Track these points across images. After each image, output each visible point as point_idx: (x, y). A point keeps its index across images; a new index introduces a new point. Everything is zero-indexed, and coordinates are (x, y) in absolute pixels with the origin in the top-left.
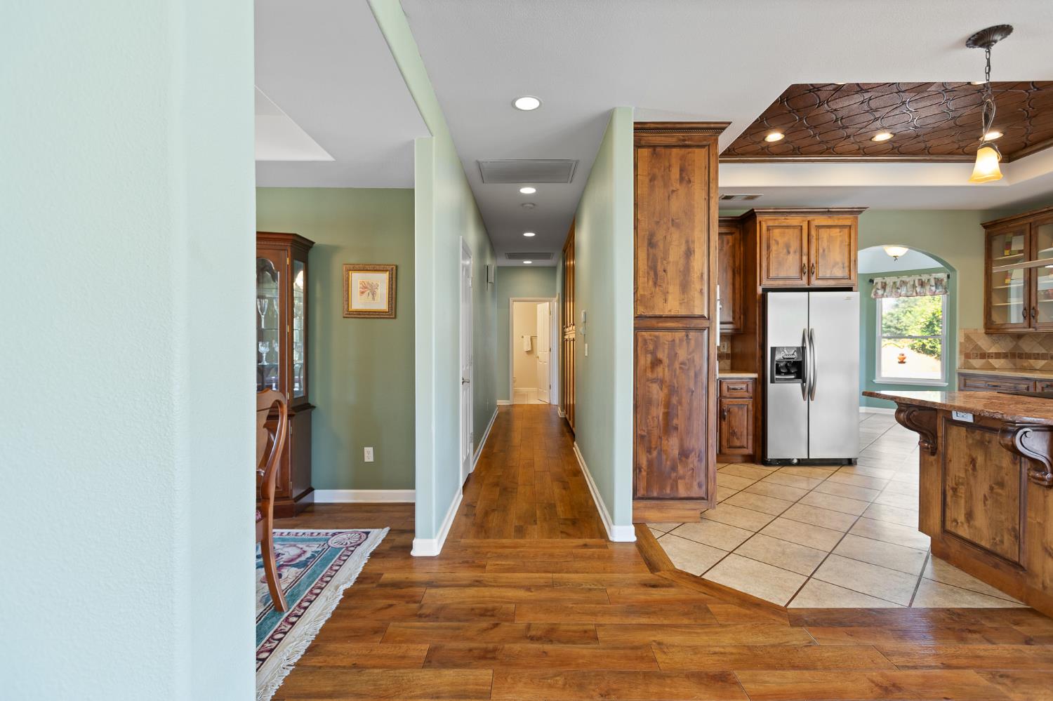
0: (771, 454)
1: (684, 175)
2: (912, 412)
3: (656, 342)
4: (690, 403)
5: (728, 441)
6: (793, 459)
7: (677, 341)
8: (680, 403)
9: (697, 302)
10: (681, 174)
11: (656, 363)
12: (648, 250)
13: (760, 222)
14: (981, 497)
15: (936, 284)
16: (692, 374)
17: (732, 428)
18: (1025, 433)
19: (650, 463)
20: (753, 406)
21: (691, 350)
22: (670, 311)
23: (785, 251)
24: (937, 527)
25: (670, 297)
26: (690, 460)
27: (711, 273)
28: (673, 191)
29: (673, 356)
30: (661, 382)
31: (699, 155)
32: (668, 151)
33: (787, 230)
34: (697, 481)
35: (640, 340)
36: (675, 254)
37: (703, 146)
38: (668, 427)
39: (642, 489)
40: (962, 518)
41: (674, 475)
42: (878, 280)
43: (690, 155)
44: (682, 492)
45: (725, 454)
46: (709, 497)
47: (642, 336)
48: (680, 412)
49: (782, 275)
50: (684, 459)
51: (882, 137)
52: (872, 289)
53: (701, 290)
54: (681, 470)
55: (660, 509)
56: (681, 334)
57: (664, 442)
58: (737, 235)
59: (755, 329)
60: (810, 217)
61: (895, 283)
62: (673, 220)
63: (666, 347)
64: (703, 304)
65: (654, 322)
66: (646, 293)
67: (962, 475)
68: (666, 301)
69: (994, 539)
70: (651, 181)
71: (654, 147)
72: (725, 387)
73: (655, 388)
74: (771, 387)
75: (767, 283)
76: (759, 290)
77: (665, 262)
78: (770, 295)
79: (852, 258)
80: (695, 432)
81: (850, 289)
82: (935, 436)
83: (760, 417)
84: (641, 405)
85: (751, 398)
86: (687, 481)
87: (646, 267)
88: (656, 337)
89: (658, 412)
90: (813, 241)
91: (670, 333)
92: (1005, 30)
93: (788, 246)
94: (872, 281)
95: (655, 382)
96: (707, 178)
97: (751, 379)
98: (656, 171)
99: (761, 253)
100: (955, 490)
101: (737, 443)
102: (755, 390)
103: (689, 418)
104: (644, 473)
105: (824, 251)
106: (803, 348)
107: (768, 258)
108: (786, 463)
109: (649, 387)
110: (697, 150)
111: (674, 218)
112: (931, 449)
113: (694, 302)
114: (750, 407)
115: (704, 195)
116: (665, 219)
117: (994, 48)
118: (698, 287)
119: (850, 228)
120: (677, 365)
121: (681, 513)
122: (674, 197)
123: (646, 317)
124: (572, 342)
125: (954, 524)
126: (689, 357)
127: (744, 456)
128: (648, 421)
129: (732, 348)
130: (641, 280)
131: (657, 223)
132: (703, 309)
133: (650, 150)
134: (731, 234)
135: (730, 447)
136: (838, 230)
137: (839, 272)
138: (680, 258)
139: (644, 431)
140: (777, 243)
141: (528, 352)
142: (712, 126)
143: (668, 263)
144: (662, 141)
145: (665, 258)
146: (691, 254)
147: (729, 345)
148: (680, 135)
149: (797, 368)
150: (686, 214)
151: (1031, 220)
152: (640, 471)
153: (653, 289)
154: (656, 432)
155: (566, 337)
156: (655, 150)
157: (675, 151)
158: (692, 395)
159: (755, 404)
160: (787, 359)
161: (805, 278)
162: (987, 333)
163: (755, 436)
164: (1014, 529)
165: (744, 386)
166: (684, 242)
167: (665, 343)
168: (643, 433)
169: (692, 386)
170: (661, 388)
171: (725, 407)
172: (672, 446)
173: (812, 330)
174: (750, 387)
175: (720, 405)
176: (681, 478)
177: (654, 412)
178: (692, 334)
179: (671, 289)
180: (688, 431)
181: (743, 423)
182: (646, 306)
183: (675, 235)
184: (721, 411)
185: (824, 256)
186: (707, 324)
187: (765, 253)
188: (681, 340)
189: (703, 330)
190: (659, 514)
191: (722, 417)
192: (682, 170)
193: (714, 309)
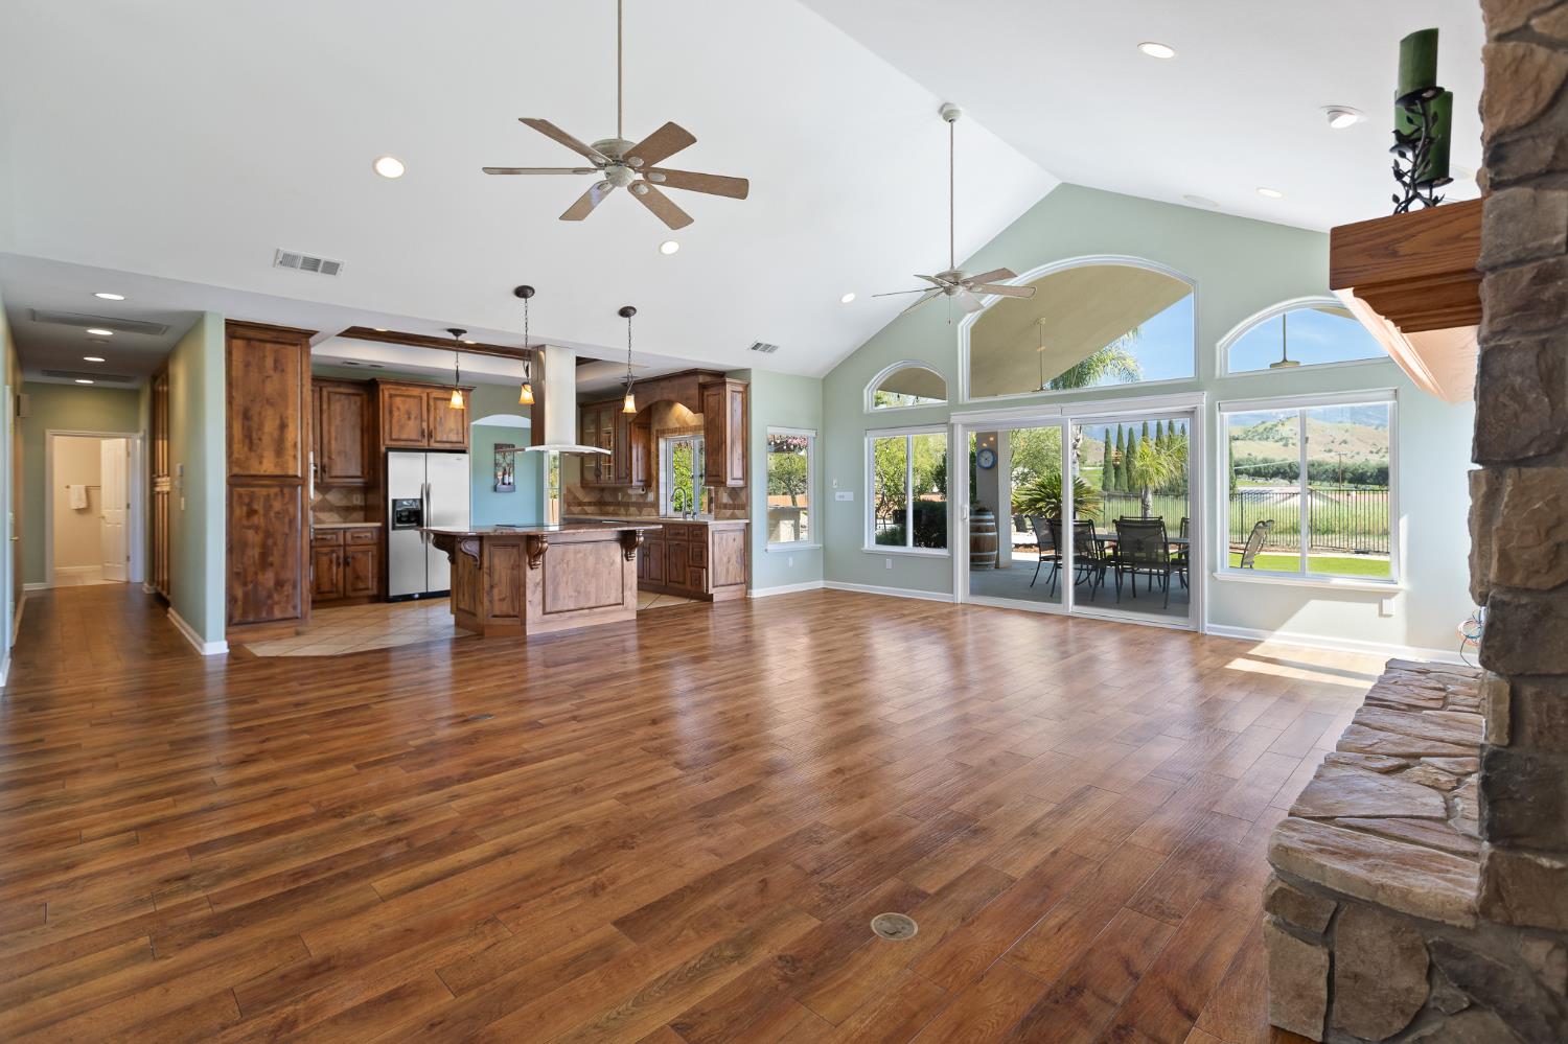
0: (393, 592)
1: (278, 365)
3: (252, 497)
4: (285, 544)
5: (352, 585)
6: (414, 595)
7: (272, 496)
8: (275, 544)
9: (291, 463)
10: (275, 364)
11: (252, 512)
12: (243, 421)
13: (383, 390)
16: (287, 520)
17: (357, 573)
19: (246, 594)
20: (377, 551)
21: (285, 502)
22: (265, 471)
23: (406, 416)
24: (455, 608)
25: (265, 461)
26: (285, 588)
27: (304, 443)
28: (267, 376)
29: (268, 508)
30: (257, 528)
31: (292, 352)
32: (262, 344)
33: (408, 399)
34: (292, 604)
35: (235, 494)
36: (270, 426)
37: (296, 345)
38: (264, 562)
39: (237, 617)
41: (270, 602)
43: (285, 349)
44: (278, 614)
45: (350, 597)
46: (303, 616)
47: (237, 491)
48: (275, 552)
49: (404, 437)
50: (279, 588)
53: (295, 457)
54: (276, 597)
55: (256, 630)
56: (276, 490)
57: (260, 577)
58: (365, 396)
59: (379, 483)
60: (429, 390)
62: (267, 400)
63: (262, 500)
64: (297, 466)
65: (249, 480)
66: (242, 457)
68: (261, 463)
70: (245, 367)
71: (249, 339)
72: (349, 536)
73: (250, 534)
74: (392, 533)
75: (389, 443)
76: (383, 449)
77: (260, 432)
78: (391, 454)
79: (466, 427)
80: (289, 566)
81: (464, 452)
84: (234, 548)
85: (375, 544)
86: (282, 604)
88: (253, 492)
89: (255, 553)
90: (432, 409)
91: (265, 489)
92: (465, 332)
93: (409, 414)
95: (251, 528)
96: (300, 370)
97: (375, 527)
98: (251, 359)
99: (383, 415)
101: (361, 586)
102: (380, 538)
103: (284, 555)
104: (240, 603)
105: (441, 418)
106: (421, 500)
107: (391, 422)
108: (409, 598)
109: (245, 533)
110: (290, 348)
111: (269, 398)
112: (453, 560)
113: (289, 465)
114: (375, 552)
116: (260, 398)
118: (291, 452)
120: (272, 514)
121: (277, 632)
122: (268, 381)
123: (241, 476)
124: (166, 496)
126: (284, 508)
127: (370, 597)
128: (244, 560)
130: (236, 447)
131: (252, 400)
132: (296, 470)
133: (245, 342)
134: (358, 395)
135: (355, 590)
137: (454, 438)
138: (274, 430)
140: (398, 409)
141: (79, 511)
143: (263, 433)
144: (255, 337)
145: (260, 428)
146: (285, 427)
147: (362, 497)
148: (275, 334)
149: (415, 517)
153: (248, 454)
154: (251, 570)
155: (158, 489)
156: (249, 342)
157: (269, 345)
158: (287, 537)
159: (379, 550)
160: (407, 509)
161: (425, 441)
162: (582, 487)
163: (380, 577)
165: (368, 534)
166: (278, 417)
167: (260, 497)
168: (238, 570)
169: (287, 531)
170: (256, 533)
171: (349, 554)
172: (268, 579)
173: (430, 485)
174: (374, 534)
175: (345, 552)
176: (276, 603)
177: (250, 552)
178: (286, 490)
179: (266, 454)
180: (283, 566)
181: (368, 566)
182: (240, 466)
183: (269, 412)
184: (346, 558)
185: (441, 423)
186: (300, 482)
187: (387, 416)
188: (276, 495)
189: (296, 487)
190: (255, 636)
191: (346, 563)
192: (276, 361)
193: (308, 470)
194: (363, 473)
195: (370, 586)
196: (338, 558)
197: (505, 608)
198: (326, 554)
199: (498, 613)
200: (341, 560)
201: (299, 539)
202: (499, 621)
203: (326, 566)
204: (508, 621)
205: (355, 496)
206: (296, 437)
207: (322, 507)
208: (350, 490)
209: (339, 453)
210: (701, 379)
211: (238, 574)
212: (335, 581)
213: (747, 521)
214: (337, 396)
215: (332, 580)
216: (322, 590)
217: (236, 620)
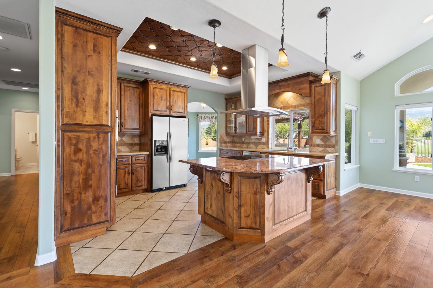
0: (154, 187)
1: (96, 48)
2: (194, 168)
3: (78, 139)
4: (100, 172)
5: (135, 184)
6: (163, 188)
7: (92, 138)
8: (93, 172)
9: (104, 118)
10: (94, 48)
11: (78, 150)
12: (72, 86)
13: (150, 85)
14: (214, 198)
15: (216, 118)
16: (101, 155)
17: (137, 178)
18: (223, 174)
19: (73, 208)
20: (147, 167)
21: (100, 143)
22: (87, 122)
23: (160, 99)
24: (203, 212)
25: (87, 114)
26: (100, 202)
27: (112, 103)
28: (89, 56)
29: (89, 147)
30: (81, 161)
31: (106, 41)
32: (85, 32)
33: (161, 90)
34: (104, 212)
35: (66, 137)
36: (91, 91)
37: (108, 37)
38: (86, 185)
39: (67, 225)
40: (209, 207)
41: (89, 212)
42: (200, 115)
43: (99, 39)
44: (95, 220)
45: (134, 190)
46: (111, 220)
47: (67, 135)
48: (93, 177)
49: (159, 109)
50: (96, 202)
51: (193, 59)
52: (198, 118)
53: (107, 112)
54: (94, 208)
55: (80, 233)
56: (95, 134)
57: (83, 195)
58: (141, 89)
59: (148, 132)
60: (171, 86)
61: (204, 116)
62: (89, 72)
63: (85, 141)
64: (108, 119)
65: (76, 128)
66: (70, 111)
67: (209, 190)
68: (84, 116)
69: (217, 213)
70: (74, 46)
71: (77, 28)
72: (134, 159)
73: (76, 165)
74: (154, 157)
75: (153, 112)
76: (150, 115)
77: (83, 94)
78: (154, 117)
79: (186, 105)
80: (103, 186)
81: (185, 117)
82: (202, 176)
83: (150, 171)
85: (146, 163)
86: (98, 214)
87: (70, 96)
88: (78, 136)
89: (79, 179)
90: (172, 96)
91: (87, 134)
93: (161, 97)
94: (198, 115)
95: (77, 162)
96: (110, 54)
97: (146, 154)
98: (78, 42)
99: (150, 98)
100: (207, 196)
101: (140, 184)
102: (148, 160)
103: (99, 180)
104: (69, 215)
105: (175, 101)
106: (167, 141)
107: (154, 101)
108: (161, 190)
109: (72, 165)
110: (104, 38)
111: (90, 71)
112: (201, 181)
113: (102, 118)
114: (146, 167)
115: (108, 62)
116: (84, 70)
117: (216, 28)
118: (104, 110)
119: (185, 93)
120: (91, 152)
121: (94, 232)
122: (89, 59)
123: (70, 124)
125: (207, 209)
126: (99, 147)
127: (143, 190)
128: (72, 184)
129: (140, 140)
130: (67, 103)
131: (78, 71)
132: (108, 121)
133: (74, 29)
134: (138, 88)
135: (136, 187)
136: (181, 93)
137: (181, 110)
138: (93, 93)
139: (69, 191)
140: (157, 95)
141: (33, 142)
142: (112, 27)
143: (86, 95)
144: (81, 26)
145: (84, 91)
146: (100, 92)
147: (139, 139)
148: (94, 26)
149: (165, 149)
150: (97, 70)
151: (236, 99)
152: (66, 214)
153: (76, 109)
154: (77, 191)
156: (76, 30)
157: (90, 34)
158: (101, 167)
159: (148, 166)
160: (161, 145)
161: (168, 111)
162: (226, 135)
163: (148, 180)
164: (222, 209)
165: (143, 158)
166: (96, 85)
167: (83, 140)
168: (68, 192)
169: (101, 162)
170: (81, 165)
171: (134, 168)
172: (88, 196)
173: (171, 133)
174: (146, 158)
175: (132, 168)
176: (94, 213)
177: (76, 178)
178: (101, 135)
179: (88, 109)
180: (99, 187)
181: (142, 175)
182: (70, 118)
183: (90, 80)
184: (132, 170)
185: (176, 103)
186: (110, 129)
187: (152, 99)
188: (94, 138)
189: (108, 132)
190: (79, 237)
191: (132, 173)
192: (95, 46)
193: (115, 122)
194: (140, 127)
195: (143, 185)
196: (129, 170)
197: (249, 222)
198: (123, 169)
199: (243, 225)
200: (130, 172)
201: (109, 168)
202: (244, 231)
203: (123, 175)
204: (251, 232)
205: (135, 138)
206: (108, 98)
207: (121, 144)
208: (133, 135)
209: (129, 117)
210: (311, 78)
211: (68, 194)
212: (127, 183)
213: (337, 154)
214: (129, 88)
215: (126, 182)
216: (121, 187)
217: (66, 227)
